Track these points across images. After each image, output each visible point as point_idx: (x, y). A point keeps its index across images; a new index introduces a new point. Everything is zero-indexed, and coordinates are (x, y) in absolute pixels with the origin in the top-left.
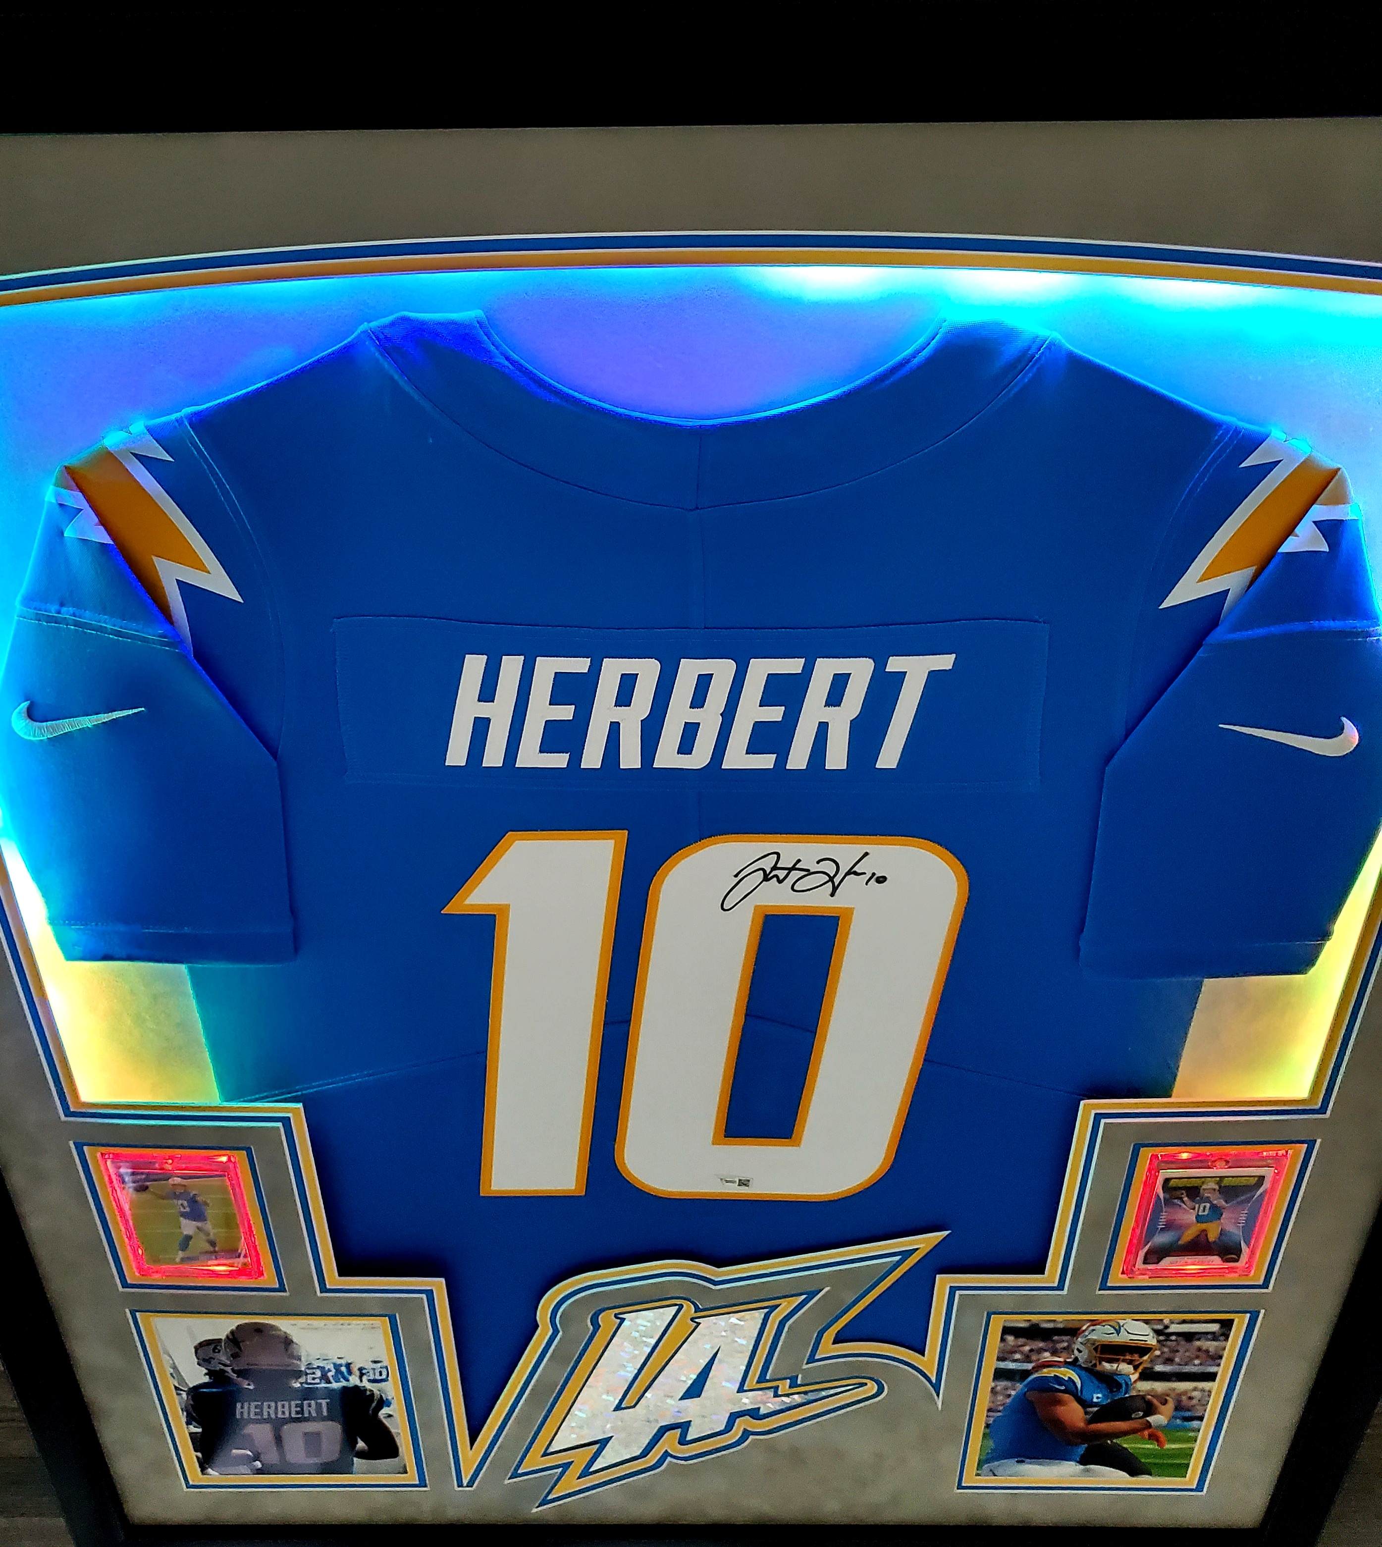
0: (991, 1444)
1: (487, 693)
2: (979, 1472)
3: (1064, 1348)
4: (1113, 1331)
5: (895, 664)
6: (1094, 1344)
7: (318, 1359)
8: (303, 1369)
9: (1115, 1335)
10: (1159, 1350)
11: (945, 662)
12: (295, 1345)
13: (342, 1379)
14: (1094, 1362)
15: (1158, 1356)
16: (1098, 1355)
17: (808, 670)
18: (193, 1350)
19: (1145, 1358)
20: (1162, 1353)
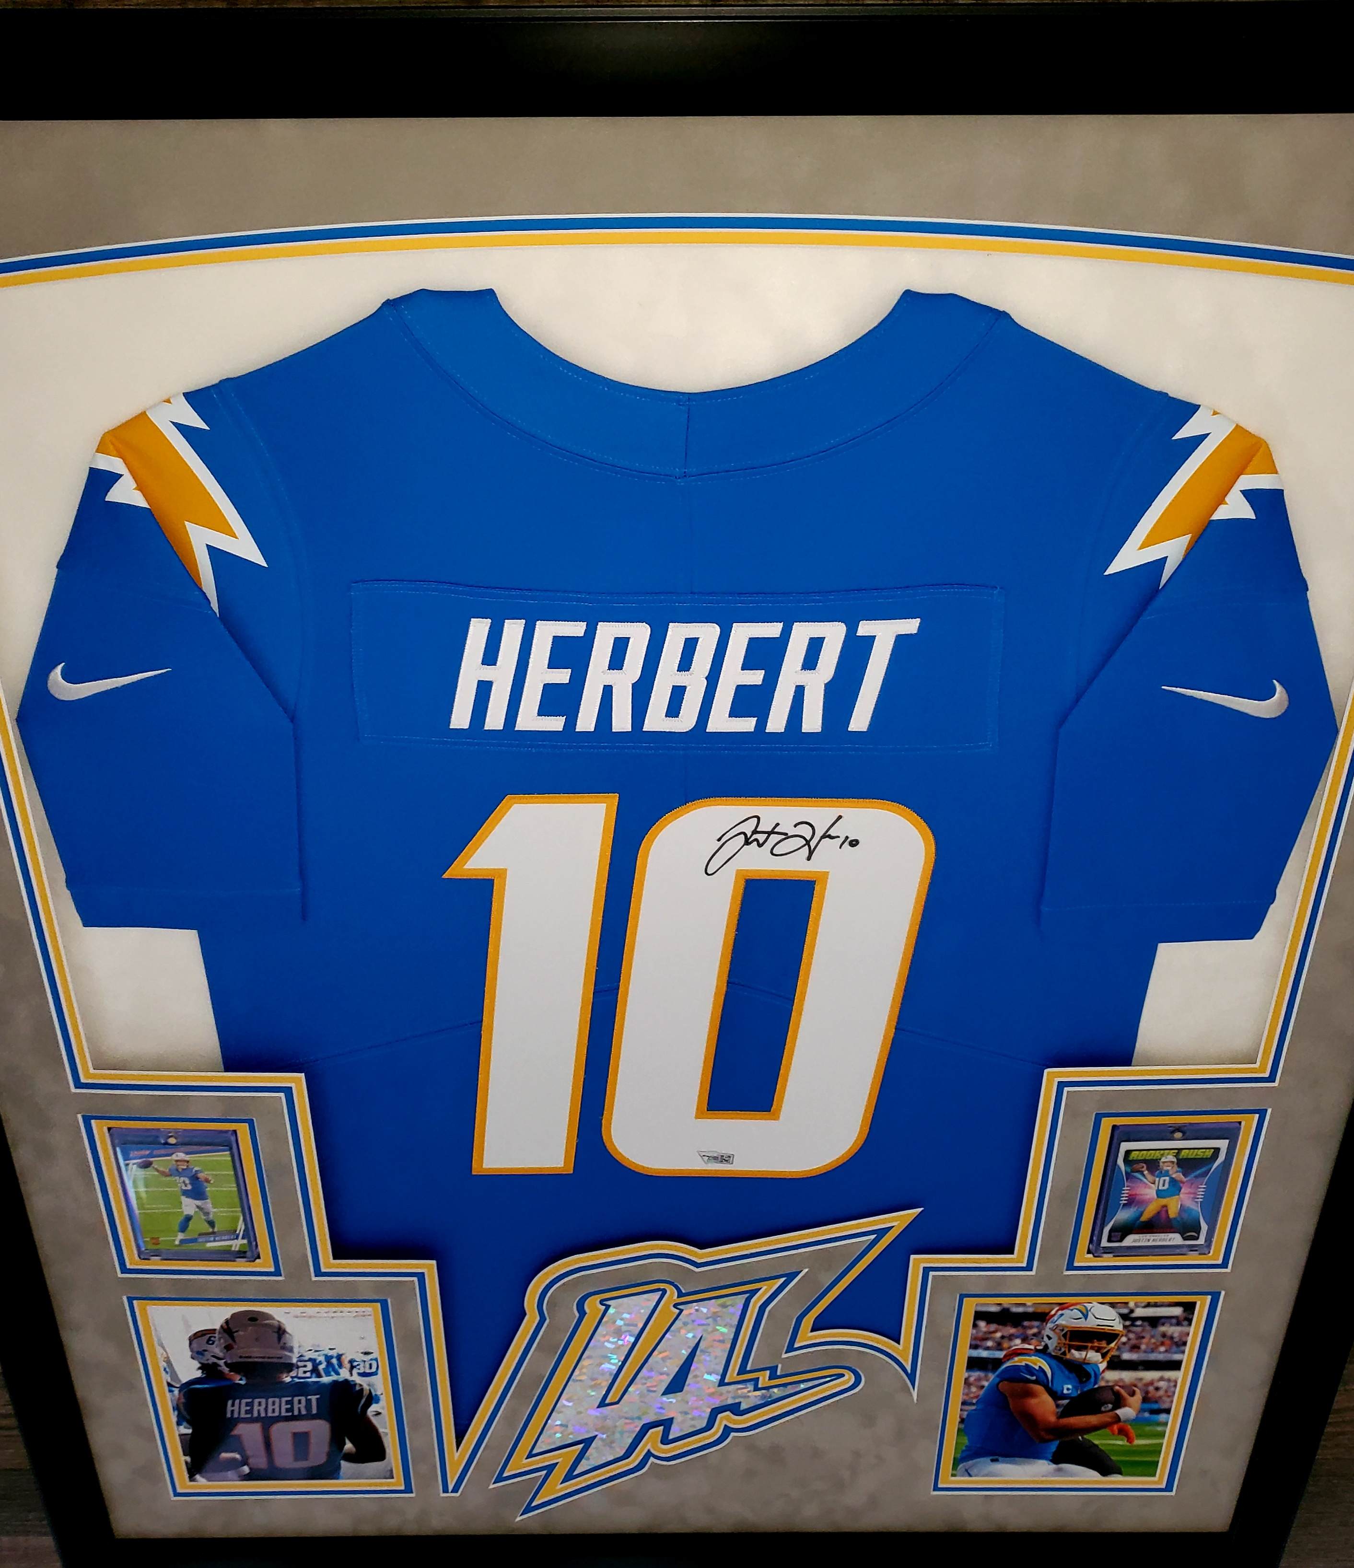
0: (965, 1441)
1: (490, 657)
2: (954, 1472)
3: (1034, 1335)
4: (1080, 1315)
5: (865, 628)
6: (1063, 1330)
7: (311, 1350)
8: (294, 1361)
9: (1083, 1320)
10: (1126, 1336)
11: (911, 626)
12: (287, 1335)
13: (332, 1373)
14: (1063, 1350)
15: (1124, 1344)
16: (1067, 1342)
17: (786, 633)
18: (188, 1342)
19: (1113, 1345)
20: (1129, 1339)
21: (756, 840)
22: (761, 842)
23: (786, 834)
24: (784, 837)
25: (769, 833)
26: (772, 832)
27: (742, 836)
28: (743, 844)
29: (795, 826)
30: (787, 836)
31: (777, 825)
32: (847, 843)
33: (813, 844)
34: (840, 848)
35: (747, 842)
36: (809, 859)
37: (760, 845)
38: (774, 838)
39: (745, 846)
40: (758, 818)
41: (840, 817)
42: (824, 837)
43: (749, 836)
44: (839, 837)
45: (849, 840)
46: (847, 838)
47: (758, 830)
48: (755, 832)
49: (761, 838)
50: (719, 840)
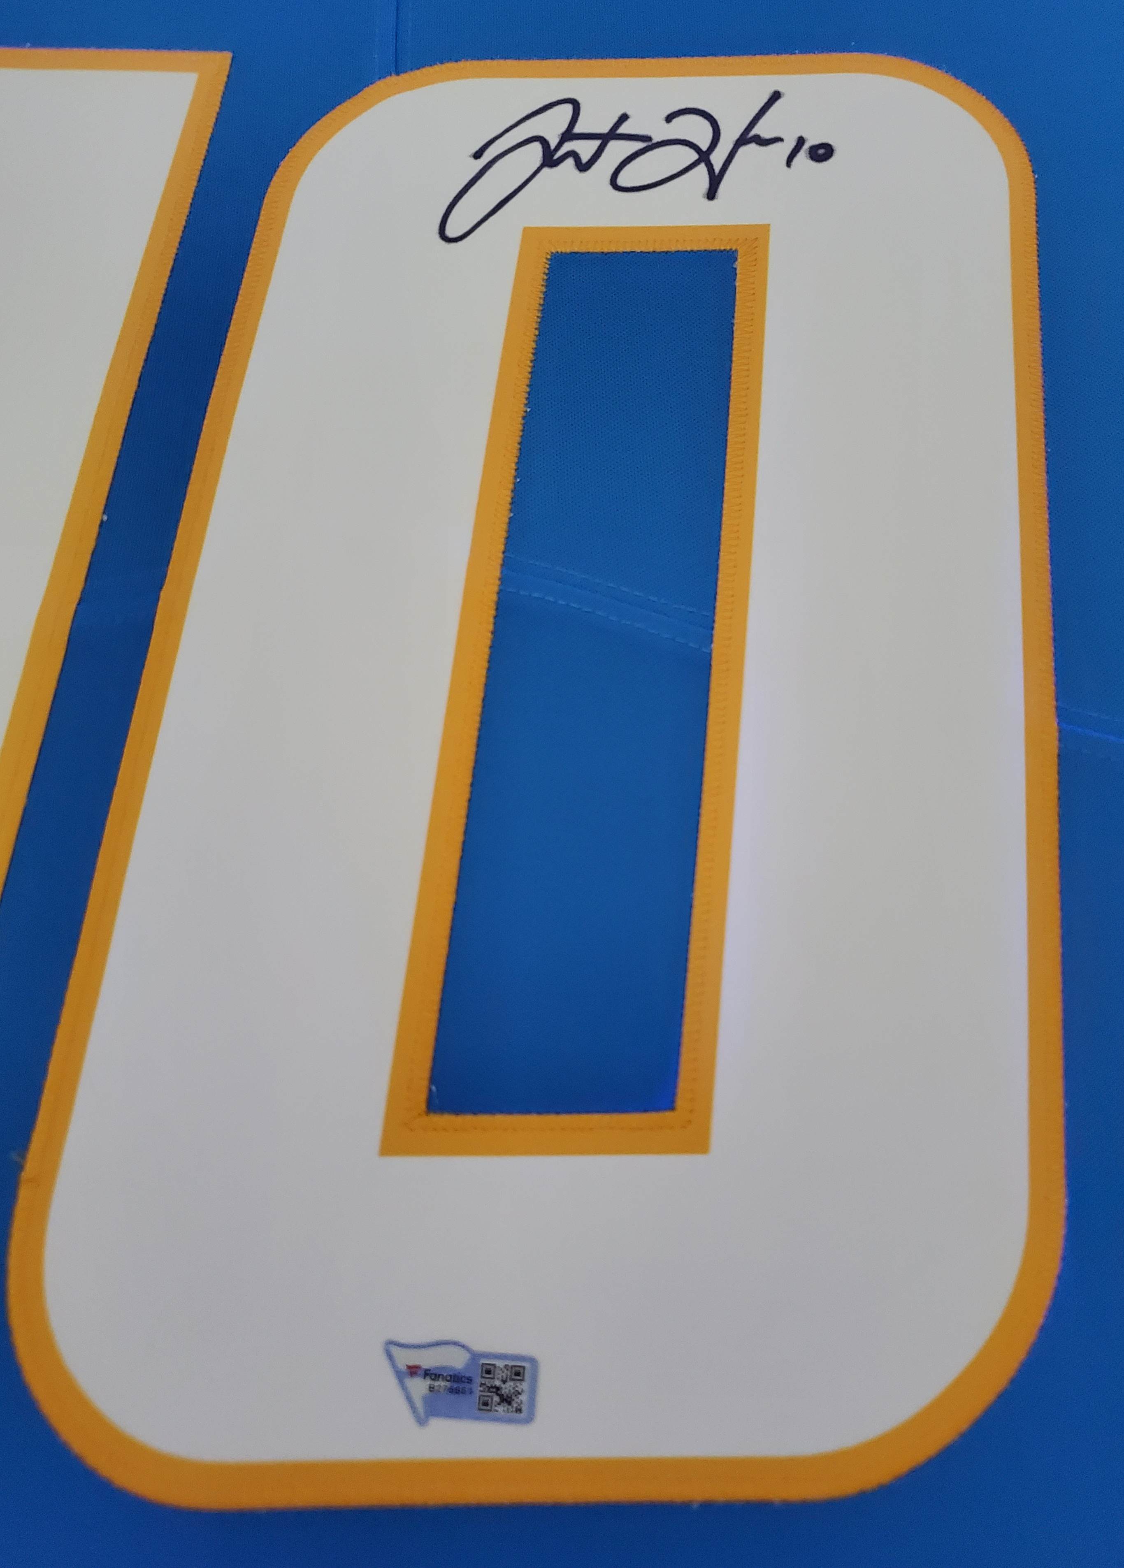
21: (573, 154)
22: (585, 159)
23: (646, 138)
24: (640, 145)
25: (605, 139)
26: (613, 135)
27: (537, 147)
28: (538, 164)
29: (669, 119)
30: (649, 144)
31: (624, 118)
32: (802, 156)
33: (718, 159)
34: (789, 163)
35: (550, 160)
36: (711, 194)
37: (583, 167)
38: (617, 150)
39: (545, 170)
40: (576, 105)
41: (776, 96)
42: (743, 140)
43: (553, 146)
44: (779, 140)
45: (806, 146)
46: (801, 141)
47: (578, 129)
48: (568, 135)
49: (586, 149)
50: (478, 155)
